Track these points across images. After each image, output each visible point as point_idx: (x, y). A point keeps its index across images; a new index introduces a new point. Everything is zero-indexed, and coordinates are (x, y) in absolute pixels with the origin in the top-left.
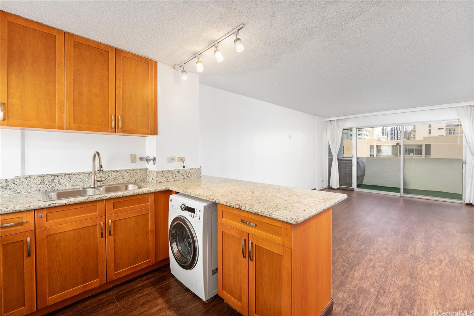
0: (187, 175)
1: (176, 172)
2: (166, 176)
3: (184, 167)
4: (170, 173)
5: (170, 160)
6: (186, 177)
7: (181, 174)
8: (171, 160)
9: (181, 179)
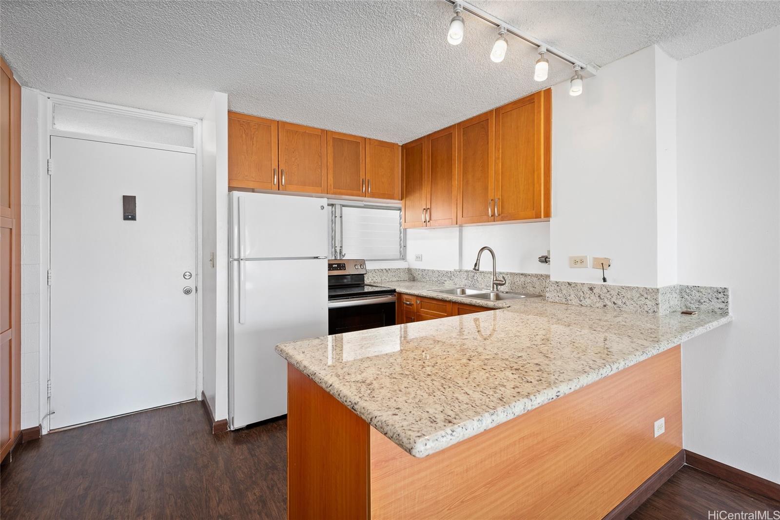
0: (614, 300)
1: (586, 289)
2: (564, 292)
3: (605, 280)
4: (573, 288)
5: (576, 262)
6: (609, 304)
7: (597, 296)
8: (578, 262)
9: (598, 305)
